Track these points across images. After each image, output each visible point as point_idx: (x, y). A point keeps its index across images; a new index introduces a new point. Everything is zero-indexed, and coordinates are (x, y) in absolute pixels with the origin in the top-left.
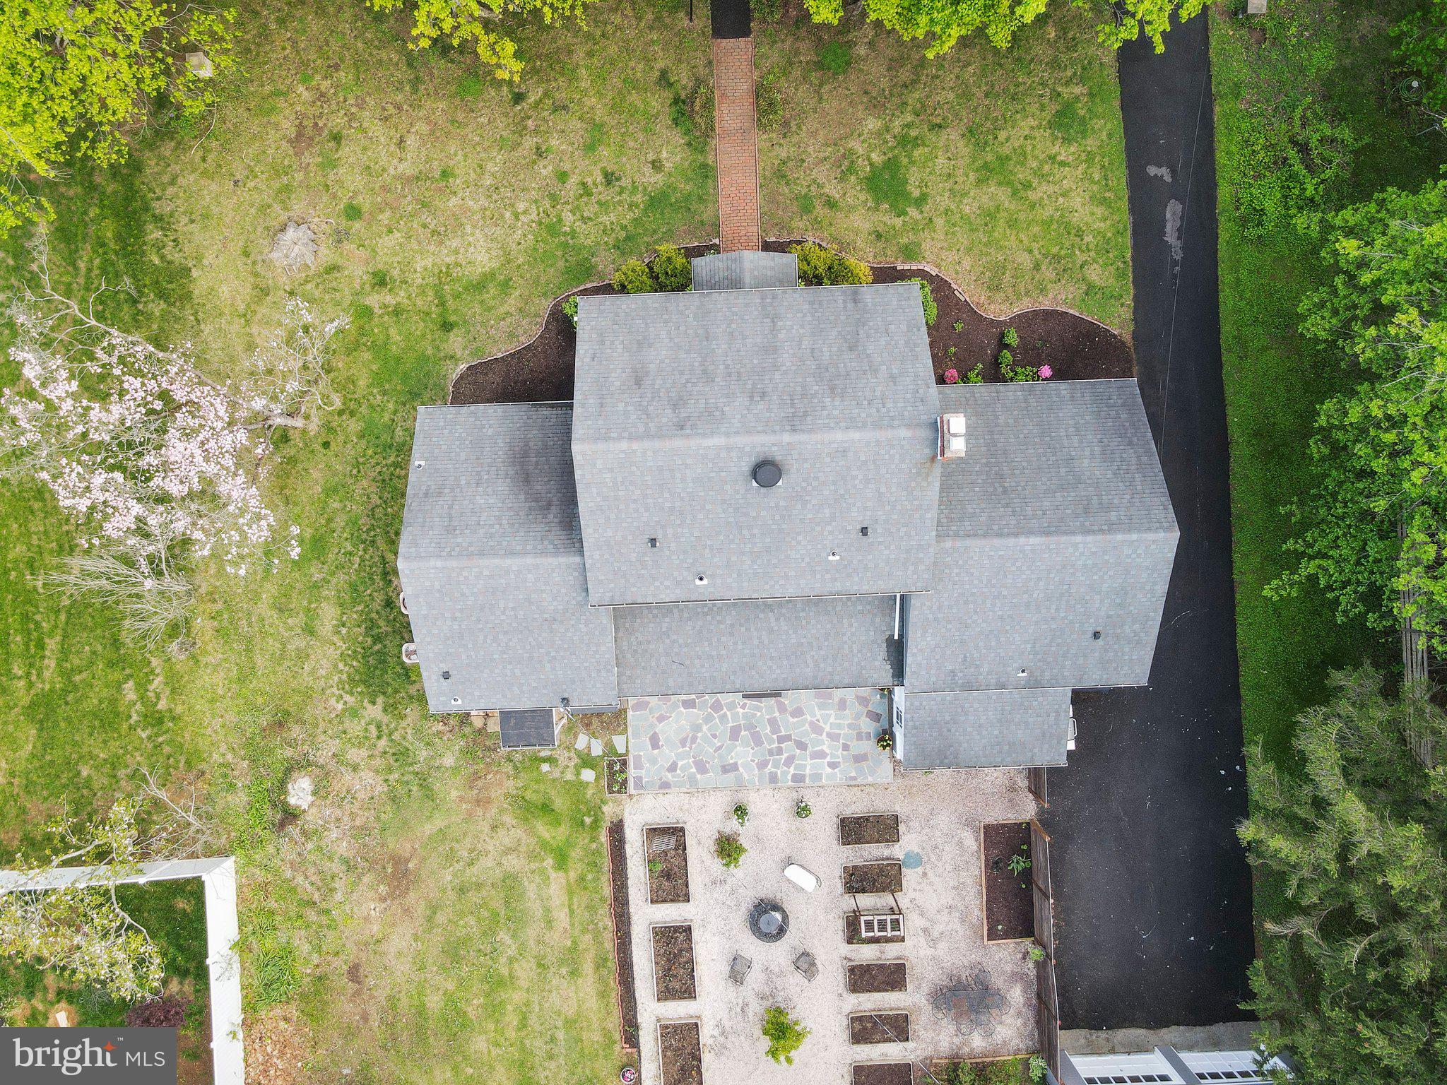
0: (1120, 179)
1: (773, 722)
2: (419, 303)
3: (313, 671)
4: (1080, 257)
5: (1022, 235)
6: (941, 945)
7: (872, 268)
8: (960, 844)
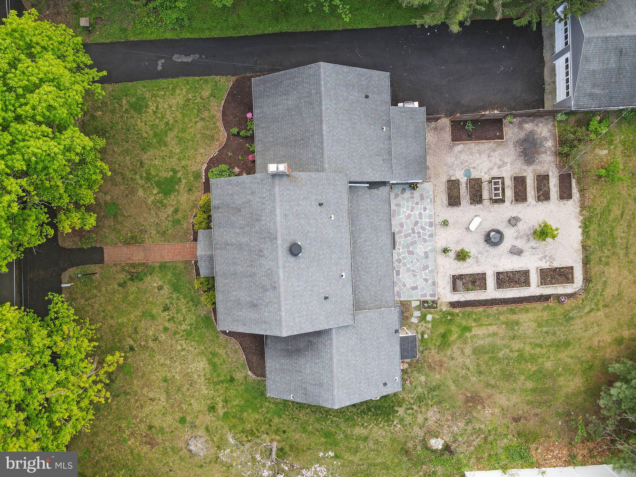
0: (164, 82)
1: (406, 236)
2: (222, 392)
3: (383, 437)
4: (199, 100)
5: (189, 126)
6: (506, 160)
7: (204, 193)
8: (460, 152)
